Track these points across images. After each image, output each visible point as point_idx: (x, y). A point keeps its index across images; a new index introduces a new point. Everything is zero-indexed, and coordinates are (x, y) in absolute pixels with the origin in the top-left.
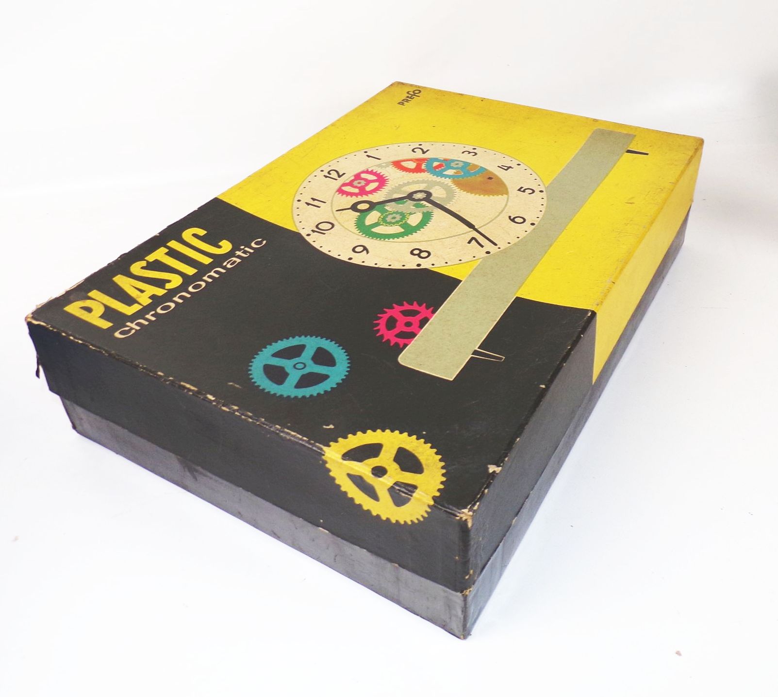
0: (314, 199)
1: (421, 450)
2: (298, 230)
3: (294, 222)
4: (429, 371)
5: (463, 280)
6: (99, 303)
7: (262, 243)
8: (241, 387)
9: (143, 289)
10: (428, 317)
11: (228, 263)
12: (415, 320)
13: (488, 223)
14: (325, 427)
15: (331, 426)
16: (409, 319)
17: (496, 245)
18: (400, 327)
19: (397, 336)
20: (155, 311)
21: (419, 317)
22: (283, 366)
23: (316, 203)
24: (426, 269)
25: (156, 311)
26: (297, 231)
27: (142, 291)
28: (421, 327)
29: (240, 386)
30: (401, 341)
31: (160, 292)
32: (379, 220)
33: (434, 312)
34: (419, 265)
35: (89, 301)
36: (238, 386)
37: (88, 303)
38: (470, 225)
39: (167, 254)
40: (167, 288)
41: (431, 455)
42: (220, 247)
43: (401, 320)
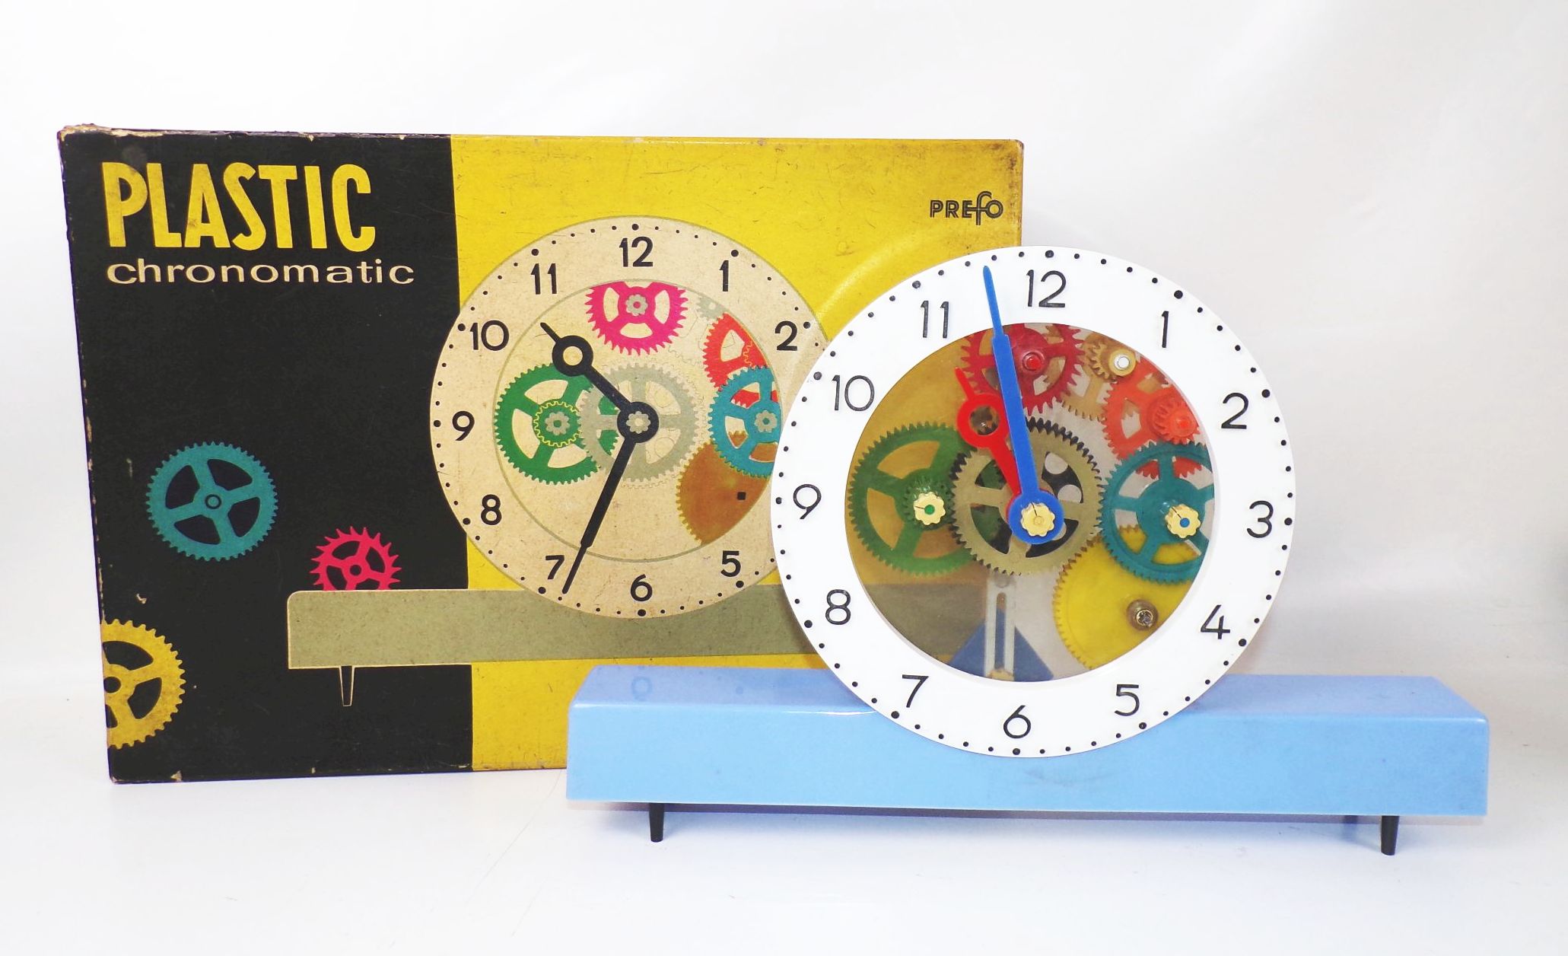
0: (552, 270)
1: (169, 698)
2: (464, 304)
3: (480, 284)
4: (292, 636)
5: (470, 588)
6: (146, 191)
7: (405, 280)
8: (131, 475)
9: (210, 217)
10: (381, 584)
11: (335, 271)
12: (367, 573)
13: (609, 558)
14: (138, 596)
15: (144, 601)
16: (365, 566)
17: (565, 590)
18: (344, 565)
19: (330, 569)
20: (186, 267)
21: (374, 575)
22: (201, 484)
23: (545, 279)
24: (464, 534)
25: (185, 270)
26: (461, 304)
27: (205, 219)
28: (359, 587)
29: (133, 474)
30: (324, 578)
31: (221, 241)
32: (544, 404)
33: (392, 586)
34: (467, 521)
35: (138, 176)
36: (131, 471)
37: (134, 180)
38: (588, 539)
39: (289, 182)
40: (235, 241)
41: (167, 712)
42: (356, 233)
43: (359, 558)
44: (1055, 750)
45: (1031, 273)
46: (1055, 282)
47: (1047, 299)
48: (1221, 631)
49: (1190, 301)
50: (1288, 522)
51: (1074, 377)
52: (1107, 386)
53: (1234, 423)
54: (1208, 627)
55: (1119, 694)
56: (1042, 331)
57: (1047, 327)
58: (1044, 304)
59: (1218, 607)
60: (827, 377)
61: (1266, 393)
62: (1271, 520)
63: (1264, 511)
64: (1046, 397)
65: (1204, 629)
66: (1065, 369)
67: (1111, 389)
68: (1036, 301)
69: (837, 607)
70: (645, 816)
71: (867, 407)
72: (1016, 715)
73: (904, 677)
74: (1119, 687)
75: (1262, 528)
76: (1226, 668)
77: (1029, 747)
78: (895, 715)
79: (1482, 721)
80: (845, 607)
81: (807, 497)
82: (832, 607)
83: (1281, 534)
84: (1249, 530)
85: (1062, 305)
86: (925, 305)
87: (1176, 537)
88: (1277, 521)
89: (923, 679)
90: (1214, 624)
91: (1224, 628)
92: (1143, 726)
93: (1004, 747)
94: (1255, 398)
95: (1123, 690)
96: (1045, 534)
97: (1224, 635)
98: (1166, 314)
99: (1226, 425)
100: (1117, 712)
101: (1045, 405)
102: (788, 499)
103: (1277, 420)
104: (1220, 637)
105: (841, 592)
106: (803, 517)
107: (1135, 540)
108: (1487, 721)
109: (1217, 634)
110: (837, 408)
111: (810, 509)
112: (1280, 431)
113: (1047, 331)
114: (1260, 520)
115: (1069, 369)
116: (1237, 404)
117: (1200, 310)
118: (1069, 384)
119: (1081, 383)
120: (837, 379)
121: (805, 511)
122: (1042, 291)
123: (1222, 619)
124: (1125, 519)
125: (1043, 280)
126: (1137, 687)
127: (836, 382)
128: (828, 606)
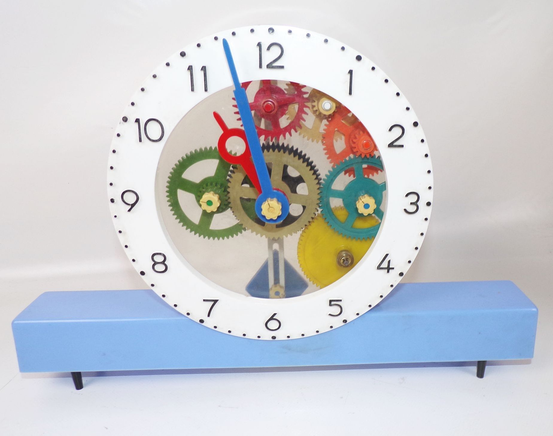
44: (295, 335)
45: (259, 45)
46: (276, 51)
47: (271, 63)
48: (389, 269)
49: (367, 63)
50: (429, 204)
51: (304, 116)
52: (325, 122)
53: (396, 144)
54: (381, 266)
55: (330, 305)
56: (283, 87)
57: (287, 85)
58: (269, 66)
59: (387, 255)
60: (132, 120)
61: (416, 124)
62: (418, 203)
63: (414, 198)
64: (288, 129)
65: (379, 268)
66: (298, 111)
67: (327, 123)
68: (264, 65)
69: (159, 263)
70: (71, 380)
71: (160, 139)
72: (272, 318)
73: (204, 300)
74: (331, 301)
75: (413, 208)
76: (392, 288)
77: (281, 335)
78: (202, 321)
79: (534, 309)
80: (163, 263)
81: (130, 198)
82: (155, 263)
83: (425, 212)
84: (405, 210)
85: (282, 67)
86: (190, 68)
87: (362, 215)
88: (422, 204)
89: (215, 301)
90: (385, 265)
91: (391, 267)
92: (345, 321)
93: (267, 335)
94: (409, 127)
95: (333, 303)
96: (276, 218)
97: (390, 271)
98: (351, 72)
99: (391, 145)
100: (330, 315)
101: (287, 134)
102: (118, 199)
103: (422, 141)
104: (388, 272)
105: (160, 254)
106: (129, 210)
107: (342, 215)
108: (537, 309)
109: (386, 270)
110: (140, 140)
111: (133, 205)
112: (425, 148)
113: (287, 87)
114: (411, 203)
115: (301, 111)
116: (397, 132)
117: (373, 68)
118: (302, 121)
119: (309, 120)
120: (137, 121)
121: (129, 207)
122: (268, 57)
123: (389, 262)
124: (336, 203)
125: (268, 49)
126: (341, 301)
127: (137, 123)
128: (153, 263)
